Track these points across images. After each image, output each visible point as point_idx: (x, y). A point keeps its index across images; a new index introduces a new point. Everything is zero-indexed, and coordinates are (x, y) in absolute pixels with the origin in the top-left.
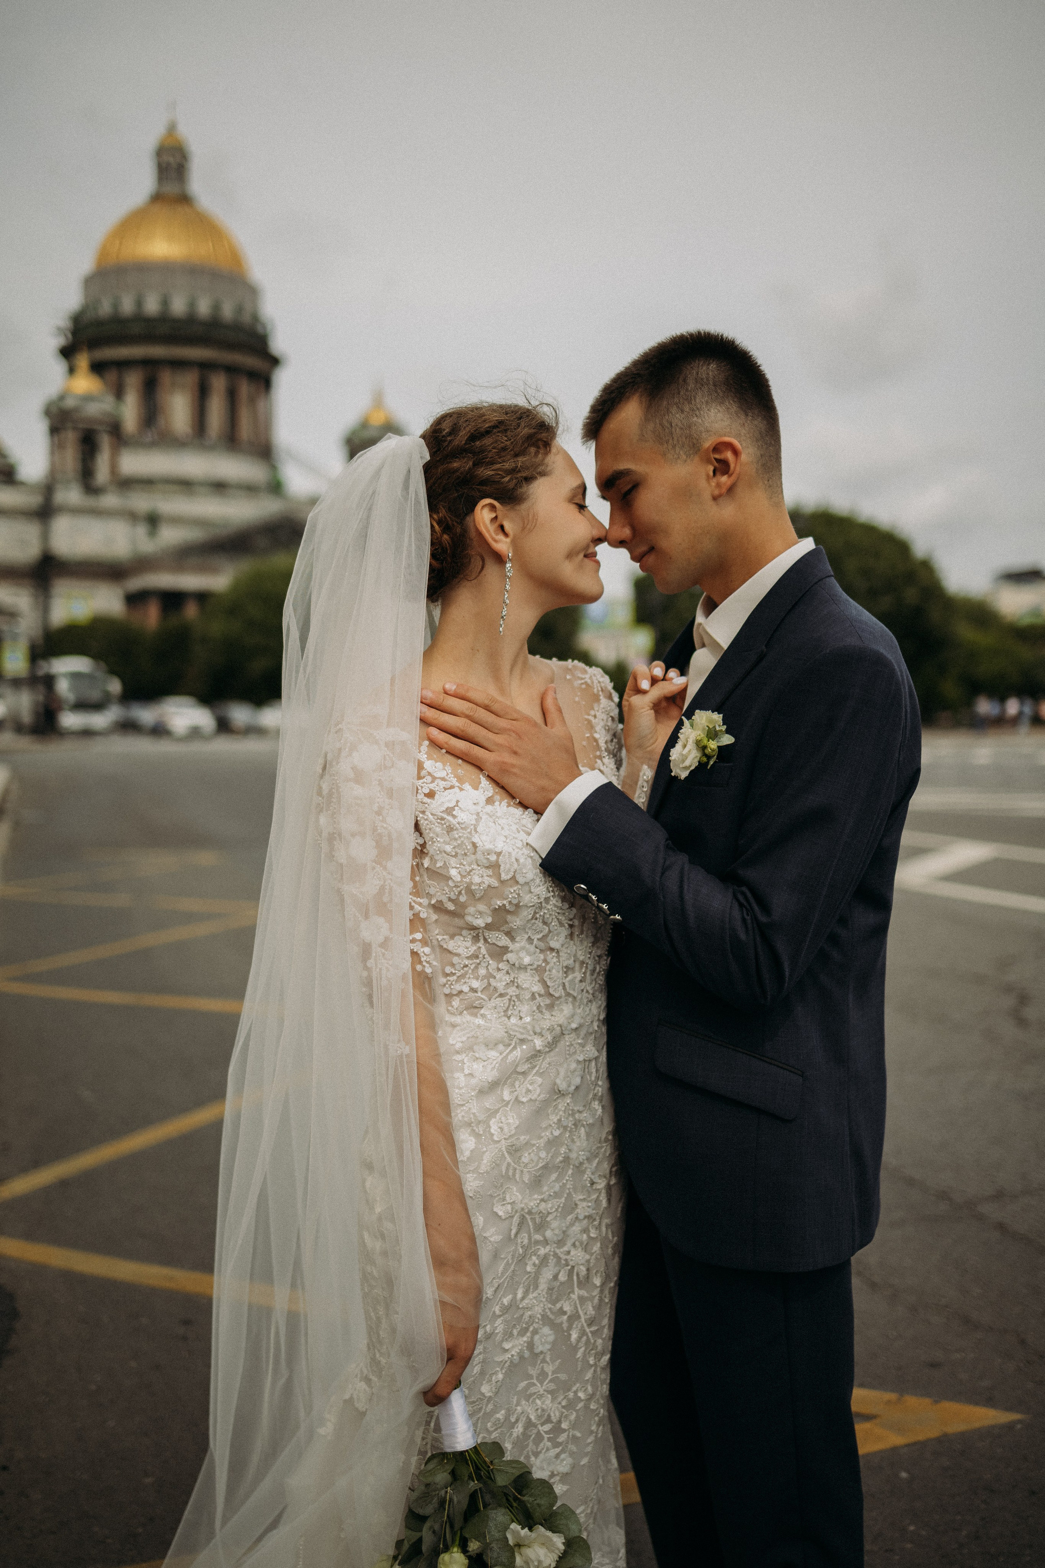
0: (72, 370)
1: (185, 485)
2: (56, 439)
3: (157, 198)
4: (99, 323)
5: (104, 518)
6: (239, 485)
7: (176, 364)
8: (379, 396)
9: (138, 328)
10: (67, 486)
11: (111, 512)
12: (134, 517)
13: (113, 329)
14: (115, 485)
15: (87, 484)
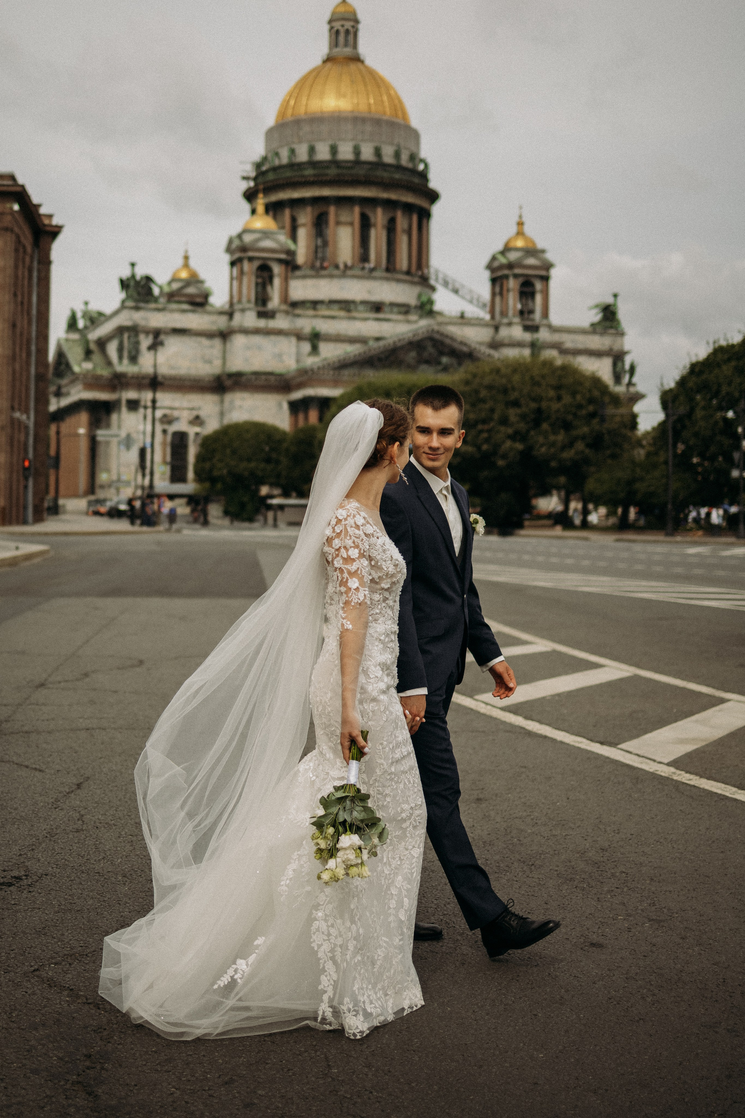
0: (253, 212)
1: (347, 306)
3: (329, 60)
4: (278, 169)
5: (273, 338)
6: (392, 305)
7: (341, 201)
8: (520, 224)
9: (309, 172)
10: (243, 310)
11: (279, 332)
12: (299, 337)
13: (288, 174)
14: (284, 307)
15: (261, 309)
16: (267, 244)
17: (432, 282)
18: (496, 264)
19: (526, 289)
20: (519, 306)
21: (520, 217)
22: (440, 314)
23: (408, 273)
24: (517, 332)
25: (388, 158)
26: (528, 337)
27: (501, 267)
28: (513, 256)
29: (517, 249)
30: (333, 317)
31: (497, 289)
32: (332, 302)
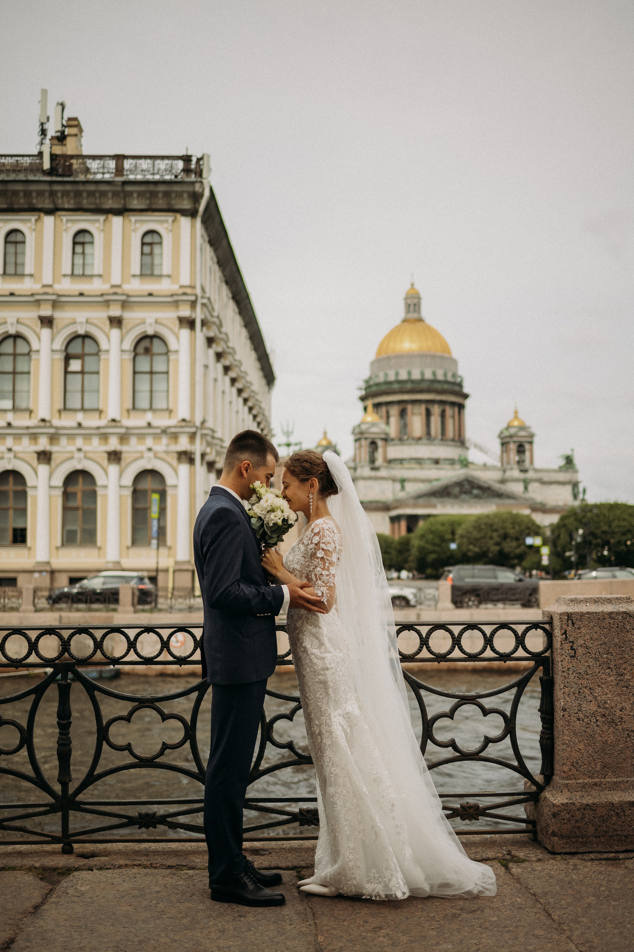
0: (365, 409)
1: (419, 461)
2: (357, 444)
3: (405, 321)
4: (377, 385)
5: (379, 482)
6: (446, 460)
7: (414, 402)
8: (516, 412)
9: (396, 386)
10: (362, 467)
11: (383, 478)
12: (394, 480)
13: (384, 387)
14: (385, 464)
15: (372, 466)
16: (375, 430)
17: (467, 444)
18: (503, 436)
19: (521, 449)
20: (517, 458)
21: (516, 408)
22: (472, 463)
23: (453, 440)
24: (516, 473)
25: (440, 377)
26: (522, 476)
27: (506, 437)
28: (512, 431)
29: (515, 427)
30: (411, 469)
31: (504, 449)
32: (411, 459)
